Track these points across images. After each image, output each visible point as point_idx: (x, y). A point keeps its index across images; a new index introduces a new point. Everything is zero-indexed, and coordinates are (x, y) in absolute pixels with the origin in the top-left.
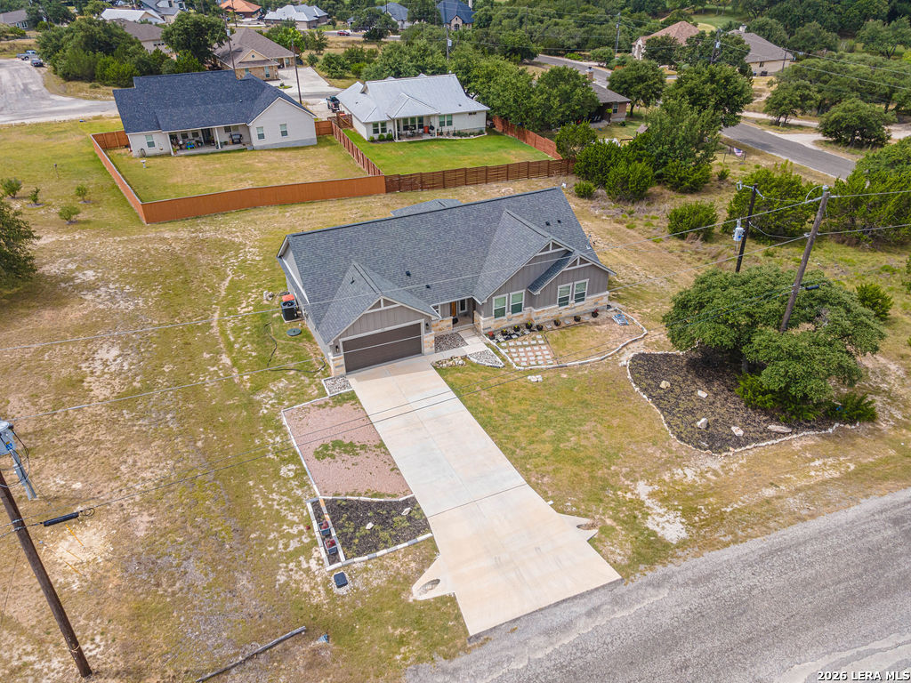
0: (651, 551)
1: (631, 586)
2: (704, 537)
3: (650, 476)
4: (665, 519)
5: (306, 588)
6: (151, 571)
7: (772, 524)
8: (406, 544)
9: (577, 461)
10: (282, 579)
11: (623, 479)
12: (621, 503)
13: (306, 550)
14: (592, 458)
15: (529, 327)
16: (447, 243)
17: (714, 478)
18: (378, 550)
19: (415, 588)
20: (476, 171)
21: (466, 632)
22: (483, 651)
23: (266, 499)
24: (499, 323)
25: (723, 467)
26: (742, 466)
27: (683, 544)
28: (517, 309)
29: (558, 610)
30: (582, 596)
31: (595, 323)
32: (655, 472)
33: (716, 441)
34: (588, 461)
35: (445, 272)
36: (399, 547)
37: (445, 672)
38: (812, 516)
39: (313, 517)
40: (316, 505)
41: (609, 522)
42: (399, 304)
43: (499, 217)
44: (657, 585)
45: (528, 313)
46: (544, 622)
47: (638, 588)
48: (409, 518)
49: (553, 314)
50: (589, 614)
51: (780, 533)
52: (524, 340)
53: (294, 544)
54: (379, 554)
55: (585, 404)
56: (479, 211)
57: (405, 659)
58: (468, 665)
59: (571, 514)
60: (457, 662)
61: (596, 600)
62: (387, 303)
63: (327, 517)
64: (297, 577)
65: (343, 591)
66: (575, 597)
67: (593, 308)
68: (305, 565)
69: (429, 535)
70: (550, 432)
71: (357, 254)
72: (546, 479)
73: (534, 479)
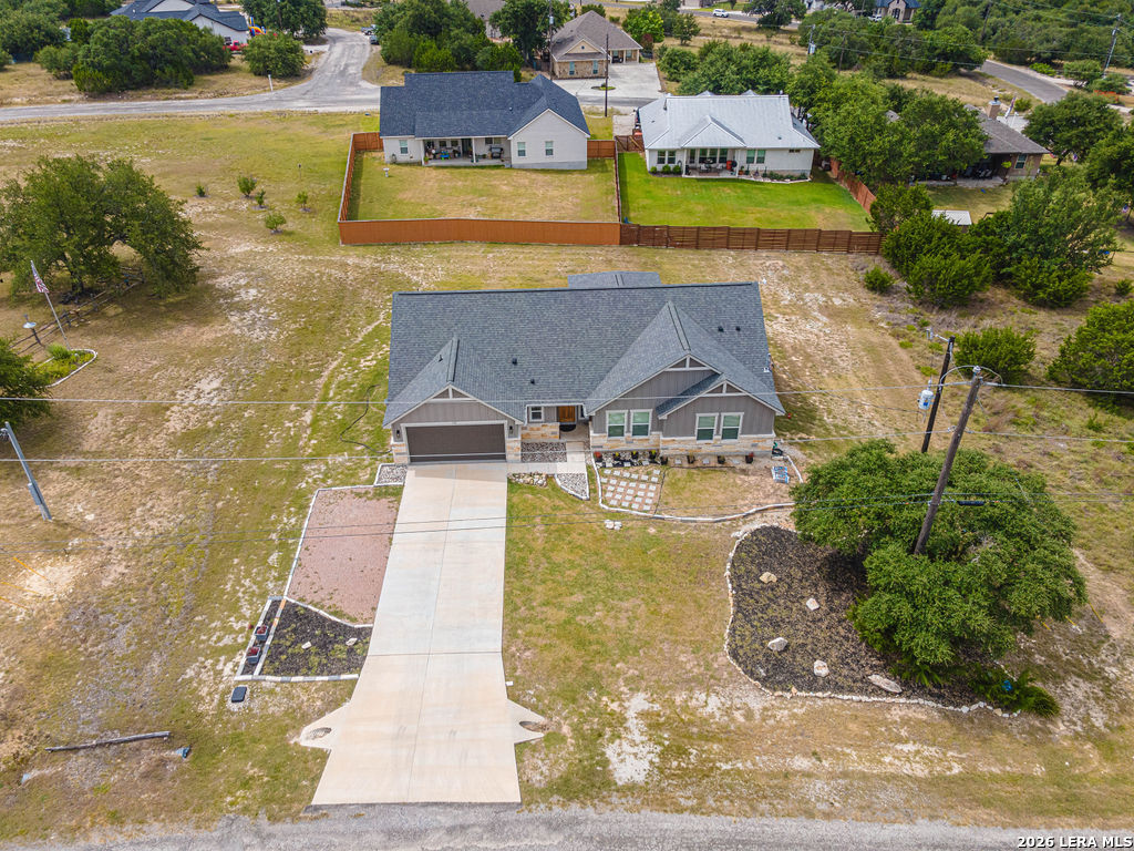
0: (588, 782)
1: (525, 815)
2: (663, 790)
3: (659, 690)
4: (635, 750)
5: (204, 691)
6: (88, 624)
7: (763, 806)
8: (326, 678)
9: (581, 643)
10: (190, 673)
11: (621, 682)
12: (596, 711)
13: (231, 651)
14: (603, 644)
15: (653, 457)
16: (578, 333)
17: (742, 719)
18: (296, 675)
19: (307, 730)
20: (744, 233)
21: (311, 799)
22: (312, 827)
23: (238, 581)
24: (615, 443)
25: (765, 709)
26: (794, 716)
27: (631, 788)
28: (640, 430)
29: (421, 812)
30: (460, 805)
31: (744, 472)
32: (670, 688)
33: (779, 672)
34: (594, 647)
35: (561, 368)
36: (318, 678)
37: (258, 834)
38: (827, 816)
39: (262, 617)
40: (276, 604)
41: (566, 729)
42: (472, 398)
43: (656, 311)
44: (553, 826)
45: (654, 439)
46: (395, 820)
47: (531, 821)
48: (351, 651)
49: (688, 447)
50: (450, 831)
51: (765, 821)
52: (637, 472)
53: (227, 640)
54: (294, 679)
55: (648, 574)
56: (634, 298)
57: (232, 804)
58: (285, 835)
59: (525, 705)
60: (278, 827)
61: (471, 817)
62: (456, 394)
63: (276, 621)
64: (204, 677)
65: (234, 707)
66: (451, 805)
67: (750, 450)
68: (219, 667)
69: (355, 676)
70: (578, 598)
71: (463, 327)
72: (527, 653)
73: (514, 649)
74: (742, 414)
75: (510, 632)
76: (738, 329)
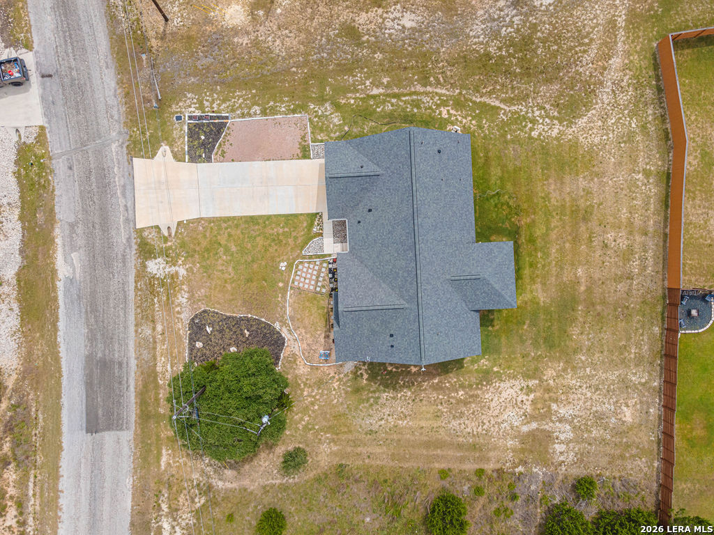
0: (146, 251)
1: (132, 230)
2: (144, 277)
3: (188, 280)
4: (161, 269)
5: (181, 104)
6: (212, 44)
7: (139, 311)
8: (186, 150)
9: (208, 250)
10: (189, 95)
11: (191, 265)
12: (178, 255)
13: (201, 108)
14: (208, 259)
16: (388, 248)
17: (177, 310)
18: (188, 137)
19: (167, 148)
21: (135, 157)
22: (125, 160)
23: (240, 97)
25: (182, 320)
26: (179, 330)
27: (145, 267)
29: (132, 195)
30: (134, 208)
32: (189, 285)
33: (196, 328)
34: (206, 255)
35: (367, 238)
36: (186, 146)
37: (123, 143)
38: (136, 331)
39: (218, 115)
40: (227, 118)
41: (169, 244)
43: (402, 297)
44: (129, 239)
46: (128, 187)
47: (130, 232)
48: (200, 156)
50: (126, 206)
51: (133, 310)
53: (207, 104)
54: (186, 137)
55: (250, 280)
56: (411, 284)
57: (133, 131)
58: (122, 152)
59: (177, 228)
60: (125, 149)
61: (131, 212)
63: (217, 121)
64: (188, 101)
65: (175, 118)
66: (135, 205)
68: (193, 106)
69: (187, 161)
70: (234, 249)
72: (201, 228)
73: (203, 222)
75: (211, 220)
76: (392, 346)
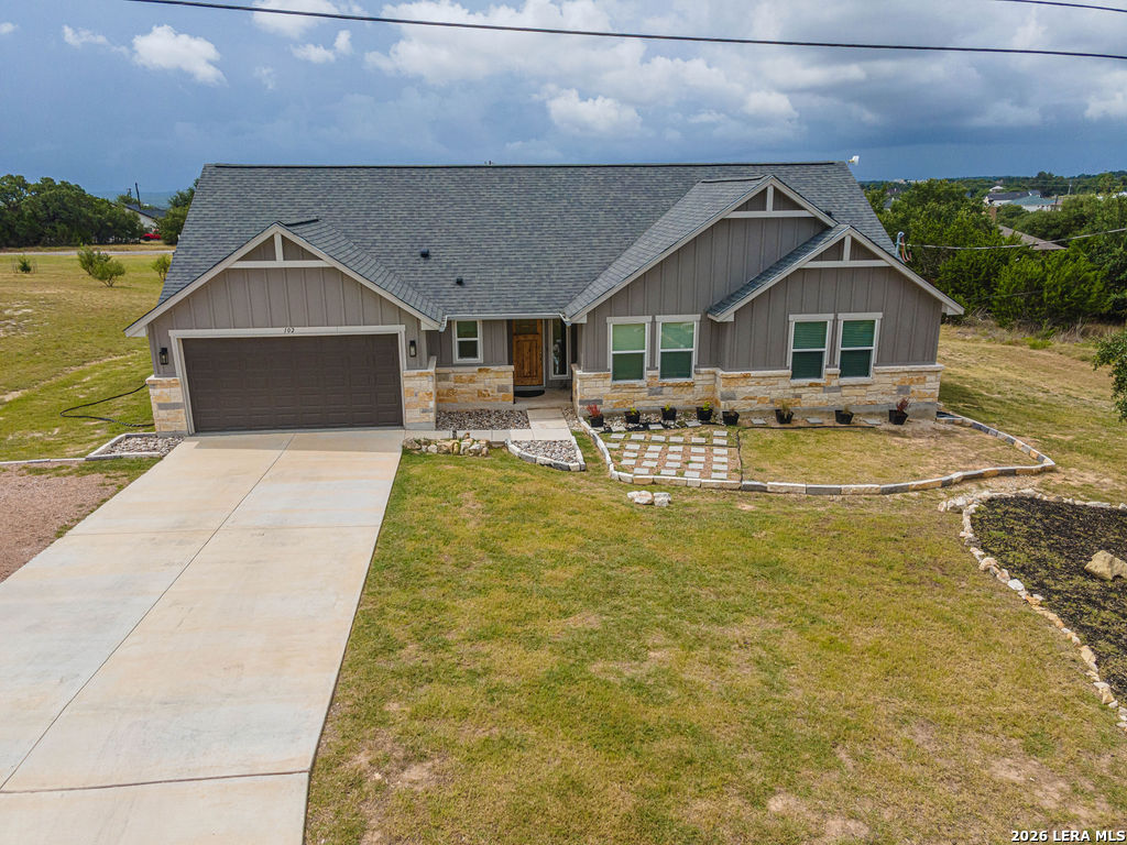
15: (705, 416)
28: (676, 365)
42: (327, 262)
43: (682, 193)
45: (705, 384)
49: (775, 394)
62: (292, 250)
67: (894, 401)
71: (329, 209)
74: (877, 317)
75: (357, 710)
